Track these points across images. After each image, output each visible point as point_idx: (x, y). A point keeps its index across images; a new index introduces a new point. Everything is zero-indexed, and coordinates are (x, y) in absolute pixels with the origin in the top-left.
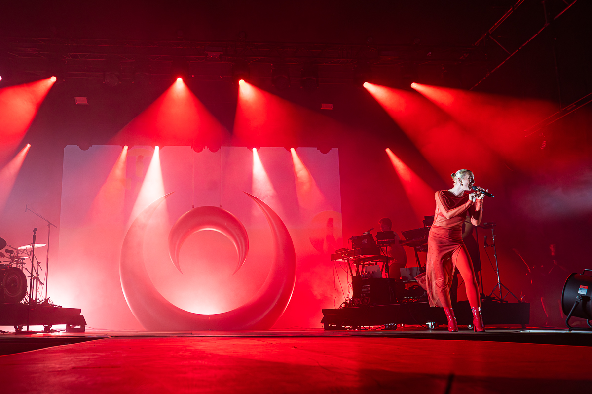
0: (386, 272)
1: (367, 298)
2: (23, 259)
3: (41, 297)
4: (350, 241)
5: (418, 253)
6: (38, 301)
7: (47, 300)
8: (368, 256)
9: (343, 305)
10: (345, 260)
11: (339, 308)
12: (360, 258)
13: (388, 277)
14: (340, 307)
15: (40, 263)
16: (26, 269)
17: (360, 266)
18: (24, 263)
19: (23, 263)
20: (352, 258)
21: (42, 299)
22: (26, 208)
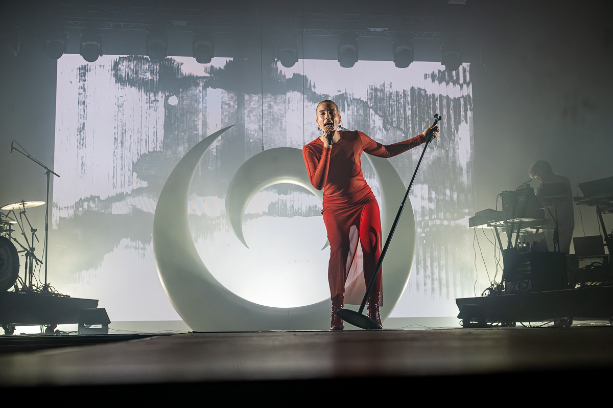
0: (555, 243)
1: (527, 281)
2: (11, 224)
3: (38, 283)
4: (500, 199)
5: (603, 215)
6: (34, 288)
7: (46, 286)
8: (527, 220)
9: (487, 292)
10: (491, 226)
11: (480, 296)
12: (513, 223)
13: (557, 250)
14: (482, 295)
15: (36, 230)
16: (15, 240)
17: (514, 236)
18: (13, 231)
19: (10, 230)
20: (502, 222)
21: (39, 284)
22: (12, 148)
